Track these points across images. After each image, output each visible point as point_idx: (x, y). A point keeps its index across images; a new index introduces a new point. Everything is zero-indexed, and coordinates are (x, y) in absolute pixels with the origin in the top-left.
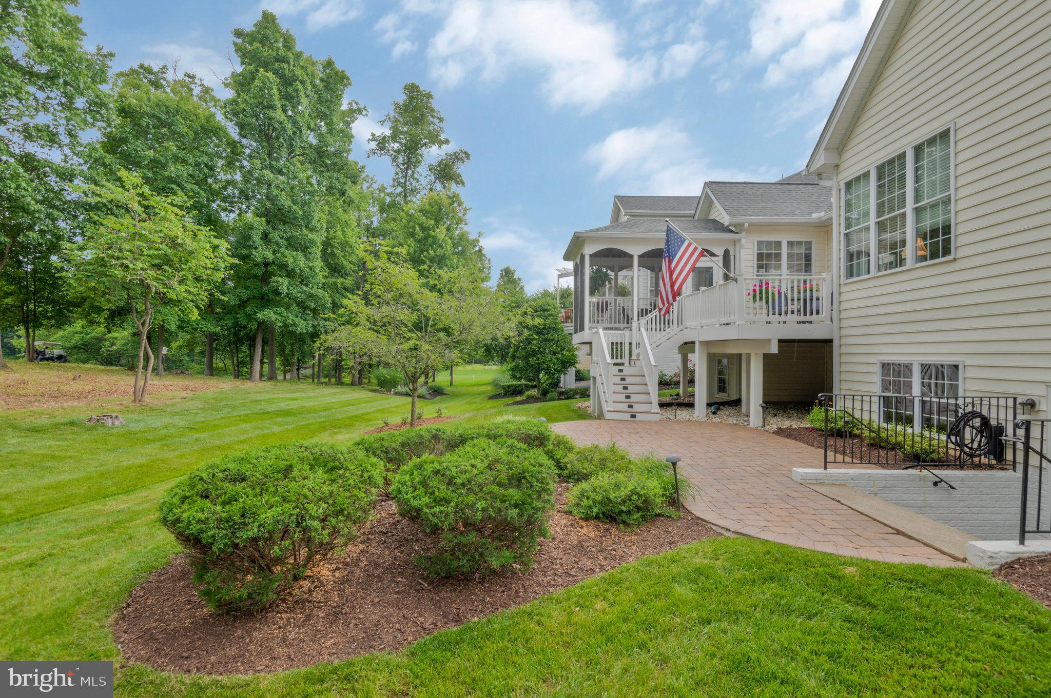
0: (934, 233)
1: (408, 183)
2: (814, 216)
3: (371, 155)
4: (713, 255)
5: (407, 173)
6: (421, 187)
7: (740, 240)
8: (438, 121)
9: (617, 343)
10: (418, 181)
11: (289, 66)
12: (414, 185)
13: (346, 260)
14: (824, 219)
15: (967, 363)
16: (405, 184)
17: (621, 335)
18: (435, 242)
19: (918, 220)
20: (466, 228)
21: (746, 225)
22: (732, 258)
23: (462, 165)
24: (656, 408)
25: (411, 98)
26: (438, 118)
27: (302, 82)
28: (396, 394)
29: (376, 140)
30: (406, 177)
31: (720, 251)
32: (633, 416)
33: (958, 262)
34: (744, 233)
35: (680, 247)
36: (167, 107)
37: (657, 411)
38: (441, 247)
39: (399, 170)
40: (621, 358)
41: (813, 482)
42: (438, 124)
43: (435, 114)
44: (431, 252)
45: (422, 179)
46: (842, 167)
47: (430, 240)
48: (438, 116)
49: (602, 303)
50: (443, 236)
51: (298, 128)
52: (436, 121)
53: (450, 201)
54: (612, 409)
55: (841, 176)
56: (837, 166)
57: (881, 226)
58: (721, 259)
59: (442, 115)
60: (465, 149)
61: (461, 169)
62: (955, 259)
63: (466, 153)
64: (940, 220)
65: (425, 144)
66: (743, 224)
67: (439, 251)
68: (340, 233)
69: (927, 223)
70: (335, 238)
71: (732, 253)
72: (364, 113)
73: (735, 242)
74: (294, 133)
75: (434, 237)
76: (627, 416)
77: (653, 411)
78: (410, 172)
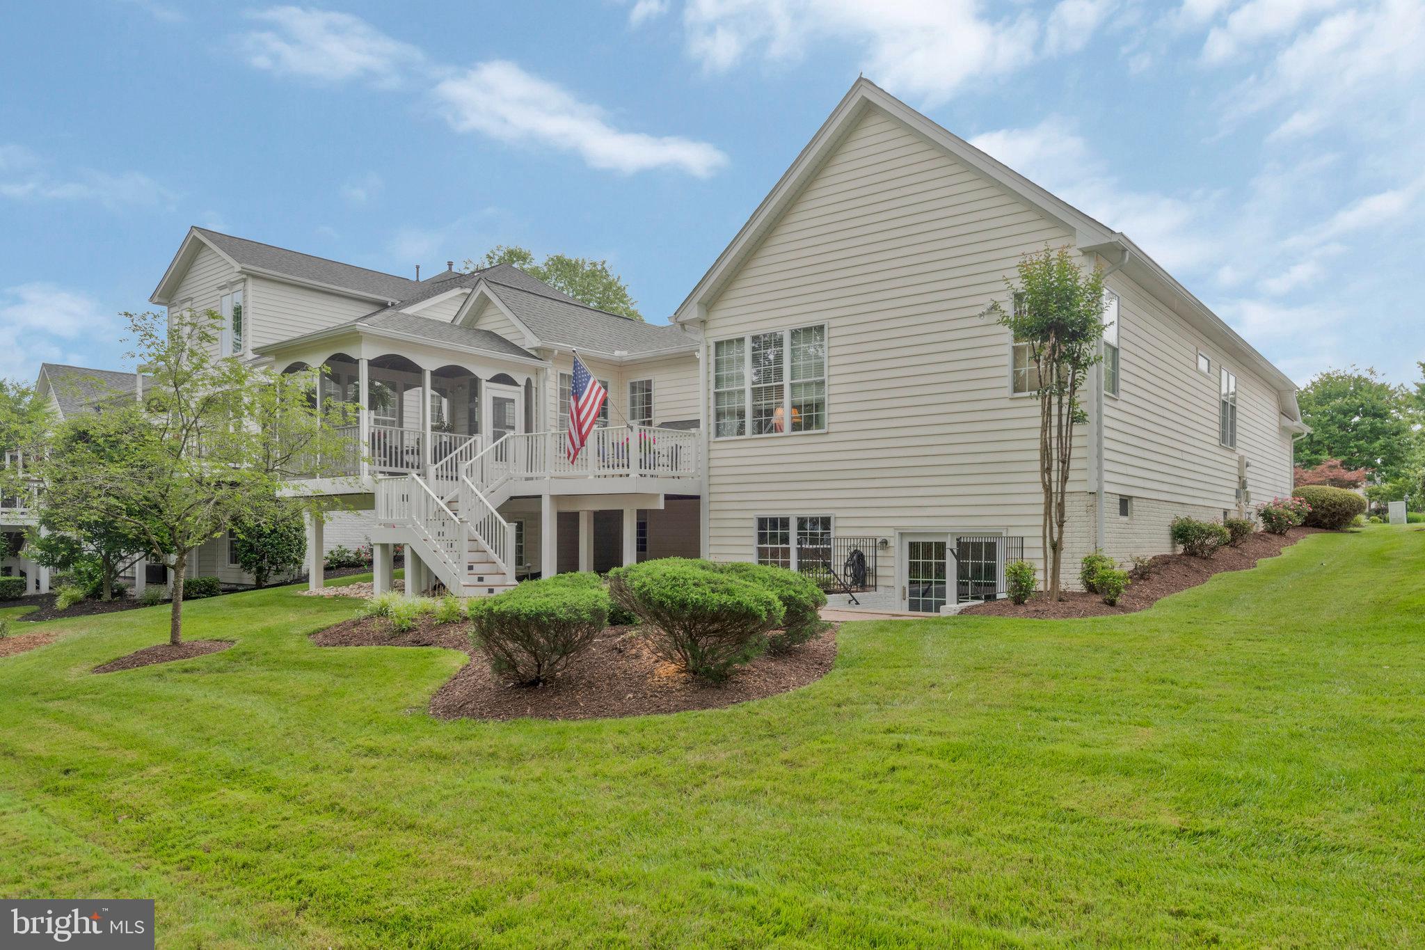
0: (808, 406)
2: (617, 353)
4: (513, 383)
7: (544, 369)
14: (626, 359)
15: (837, 516)
19: (793, 394)
21: (556, 352)
22: (534, 390)
31: (522, 381)
33: (829, 435)
34: (550, 362)
46: (711, 324)
49: (379, 433)
55: (710, 333)
56: (704, 322)
57: (756, 392)
58: (522, 389)
62: (828, 433)
64: (813, 397)
66: (552, 351)
69: (802, 398)
71: (534, 385)
73: (537, 371)
77: (507, 583)
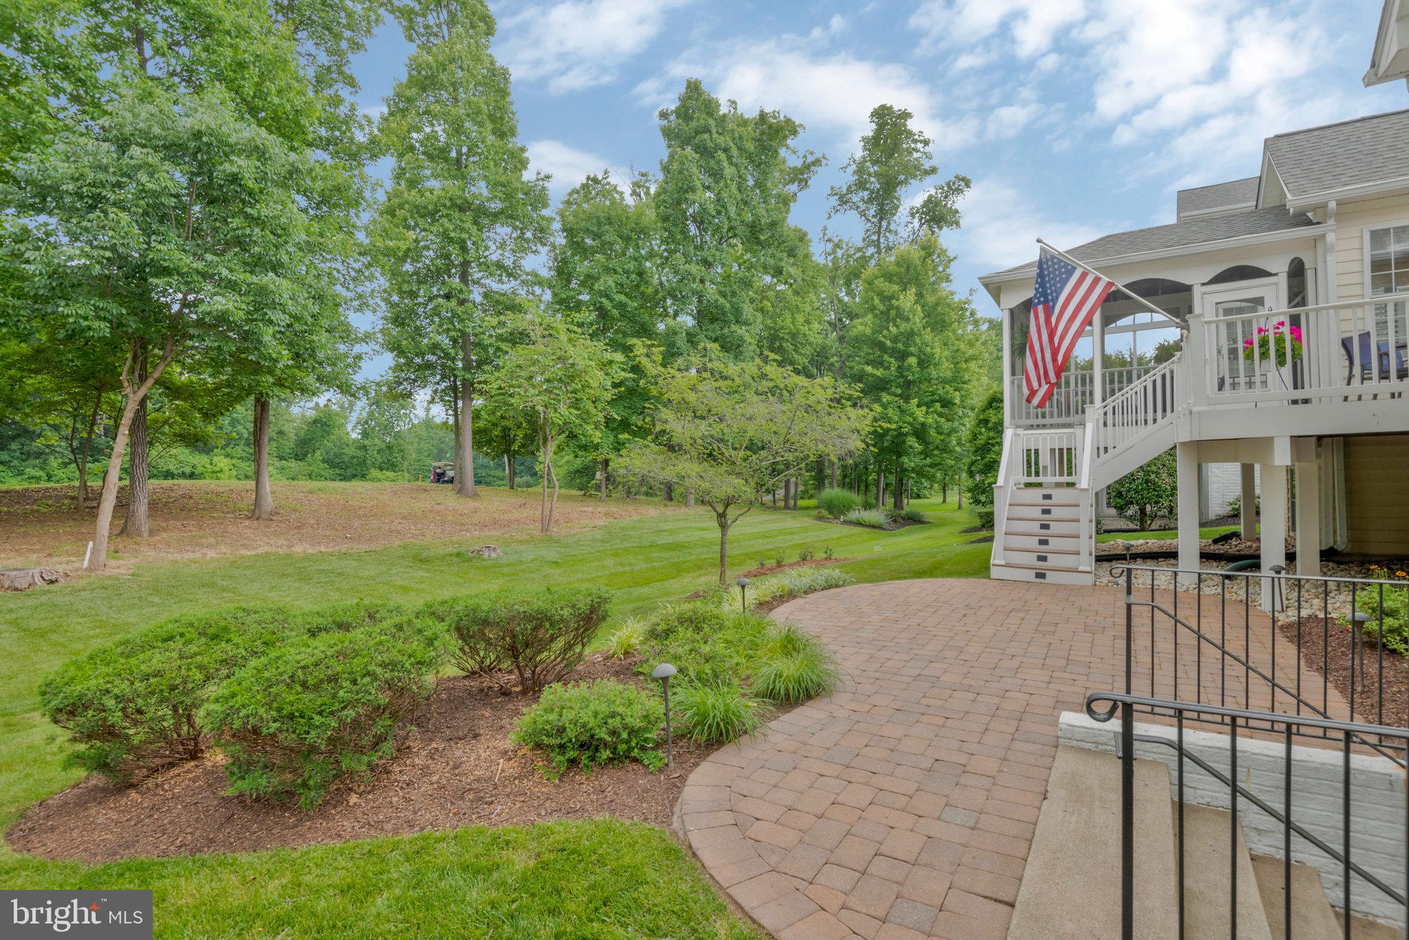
1: (882, 240)
3: (832, 214)
4: (1260, 274)
5: (880, 227)
6: (902, 241)
7: (1323, 236)
8: (922, 145)
9: (1061, 450)
10: (896, 233)
11: (711, 135)
12: (891, 240)
13: (800, 354)
16: (878, 240)
17: (1069, 436)
18: (901, 316)
20: (951, 287)
22: (1311, 274)
23: (960, 197)
24: (1087, 563)
25: (881, 127)
26: (921, 142)
27: (725, 150)
28: (845, 522)
29: (836, 194)
30: (879, 233)
31: (1280, 266)
32: (1041, 575)
34: (1330, 223)
35: (1064, 283)
36: (598, 218)
37: (1088, 569)
38: (908, 320)
39: (869, 224)
40: (1070, 474)
41: (1087, 746)
42: (922, 150)
43: (916, 137)
44: (893, 330)
45: (900, 230)
47: (893, 313)
48: (922, 138)
50: (909, 305)
51: (723, 206)
52: (919, 146)
53: (923, 253)
54: (1003, 562)
58: (1283, 280)
59: (926, 135)
60: (962, 174)
61: (959, 202)
63: (963, 179)
65: (901, 183)
67: (904, 326)
68: (789, 320)
70: (782, 328)
71: (1306, 264)
72: (824, 162)
73: (1316, 241)
74: (719, 213)
75: (898, 308)
76: (1030, 576)
77: (1081, 568)
78: (884, 224)
